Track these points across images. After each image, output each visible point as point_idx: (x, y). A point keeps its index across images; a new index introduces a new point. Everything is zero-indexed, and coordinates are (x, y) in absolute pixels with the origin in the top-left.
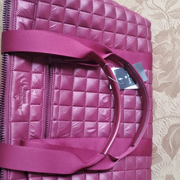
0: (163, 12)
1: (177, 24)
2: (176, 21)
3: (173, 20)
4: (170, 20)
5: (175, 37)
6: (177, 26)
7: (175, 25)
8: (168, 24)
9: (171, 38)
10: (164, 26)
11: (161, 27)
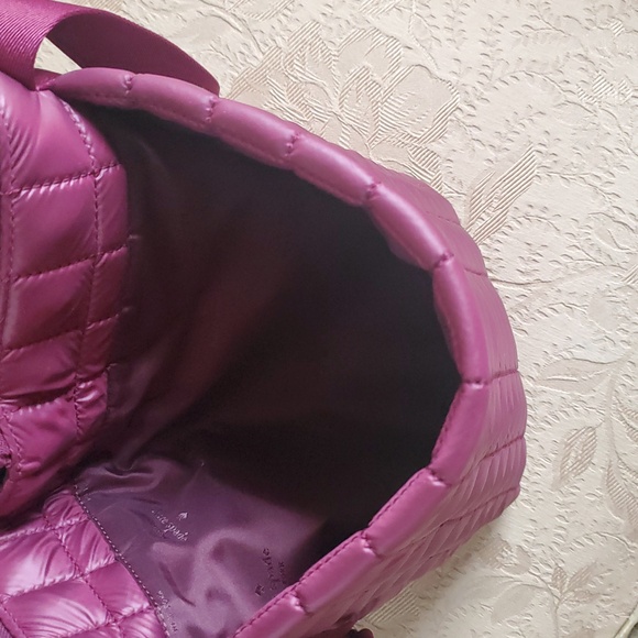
0: (214, 8)
1: (282, 33)
2: (277, 25)
3: (264, 25)
4: (253, 27)
5: (296, 78)
6: (287, 38)
7: (278, 39)
8: (252, 43)
9: (285, 88)
10: (238, 54)
11: (228, 62)
